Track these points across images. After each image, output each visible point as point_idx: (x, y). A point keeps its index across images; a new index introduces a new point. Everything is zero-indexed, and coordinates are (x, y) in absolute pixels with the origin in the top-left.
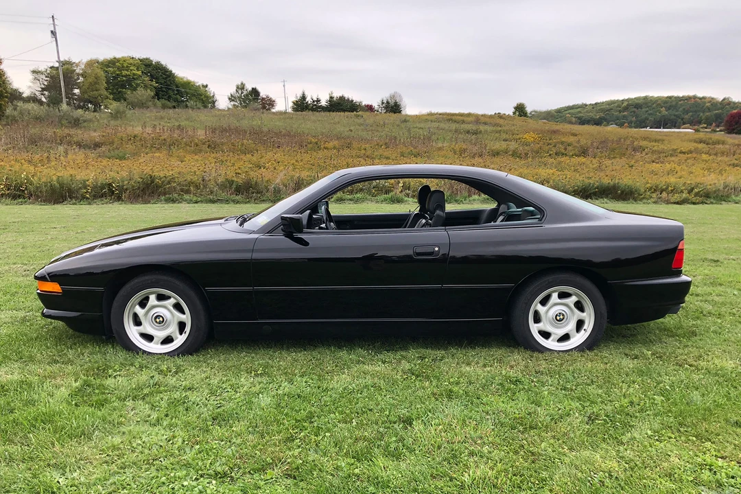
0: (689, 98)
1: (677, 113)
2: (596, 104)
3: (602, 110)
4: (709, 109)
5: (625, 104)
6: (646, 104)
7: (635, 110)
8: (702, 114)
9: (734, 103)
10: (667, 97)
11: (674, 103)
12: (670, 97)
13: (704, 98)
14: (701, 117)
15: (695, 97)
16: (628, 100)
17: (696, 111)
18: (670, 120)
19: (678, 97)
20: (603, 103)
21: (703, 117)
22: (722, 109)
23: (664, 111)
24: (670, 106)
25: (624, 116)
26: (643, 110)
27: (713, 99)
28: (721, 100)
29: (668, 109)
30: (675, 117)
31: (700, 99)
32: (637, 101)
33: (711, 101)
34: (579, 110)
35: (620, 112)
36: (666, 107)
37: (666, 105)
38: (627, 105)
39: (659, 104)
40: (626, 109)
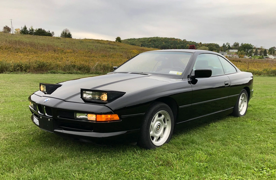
0: (172, 39)
1: (168, 44)
2: (139, 39)
3: (142, 42)
4: (179, 43)
5: (150, 40)
6: (157, 40)
7: (154, 42)
8: (177, 45)
9: (187, 41)
10: (165, 38)
11: (167, 40)
12: (166, 38)
13: (177, 39)
14: (177, 46)
15: (174, 39)
16: (151, 38)
17: (175, 44)
18: (166, 47)
19: (168, 38)
20: (142, 38)
21: (177, 47)
22: (183, 43)
23: (164, 43)
24: (166, 41)
25: (150, 44)
26: (157, 42)
27: (180, 39)
28: (183, 40)
29: (165, 42)
30: (168, 46)
31: (176, 39)
32: (154, 39)
33: (179, 41)
34: (133, 41)
35: (148, 42)
36: (164, 42)
37: (164, 41)
38: (151, 40)
39: (162, 41)
40: (150, 41)
